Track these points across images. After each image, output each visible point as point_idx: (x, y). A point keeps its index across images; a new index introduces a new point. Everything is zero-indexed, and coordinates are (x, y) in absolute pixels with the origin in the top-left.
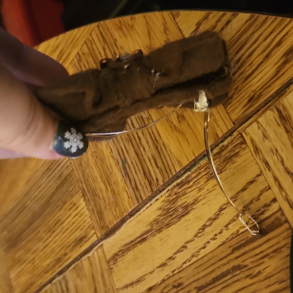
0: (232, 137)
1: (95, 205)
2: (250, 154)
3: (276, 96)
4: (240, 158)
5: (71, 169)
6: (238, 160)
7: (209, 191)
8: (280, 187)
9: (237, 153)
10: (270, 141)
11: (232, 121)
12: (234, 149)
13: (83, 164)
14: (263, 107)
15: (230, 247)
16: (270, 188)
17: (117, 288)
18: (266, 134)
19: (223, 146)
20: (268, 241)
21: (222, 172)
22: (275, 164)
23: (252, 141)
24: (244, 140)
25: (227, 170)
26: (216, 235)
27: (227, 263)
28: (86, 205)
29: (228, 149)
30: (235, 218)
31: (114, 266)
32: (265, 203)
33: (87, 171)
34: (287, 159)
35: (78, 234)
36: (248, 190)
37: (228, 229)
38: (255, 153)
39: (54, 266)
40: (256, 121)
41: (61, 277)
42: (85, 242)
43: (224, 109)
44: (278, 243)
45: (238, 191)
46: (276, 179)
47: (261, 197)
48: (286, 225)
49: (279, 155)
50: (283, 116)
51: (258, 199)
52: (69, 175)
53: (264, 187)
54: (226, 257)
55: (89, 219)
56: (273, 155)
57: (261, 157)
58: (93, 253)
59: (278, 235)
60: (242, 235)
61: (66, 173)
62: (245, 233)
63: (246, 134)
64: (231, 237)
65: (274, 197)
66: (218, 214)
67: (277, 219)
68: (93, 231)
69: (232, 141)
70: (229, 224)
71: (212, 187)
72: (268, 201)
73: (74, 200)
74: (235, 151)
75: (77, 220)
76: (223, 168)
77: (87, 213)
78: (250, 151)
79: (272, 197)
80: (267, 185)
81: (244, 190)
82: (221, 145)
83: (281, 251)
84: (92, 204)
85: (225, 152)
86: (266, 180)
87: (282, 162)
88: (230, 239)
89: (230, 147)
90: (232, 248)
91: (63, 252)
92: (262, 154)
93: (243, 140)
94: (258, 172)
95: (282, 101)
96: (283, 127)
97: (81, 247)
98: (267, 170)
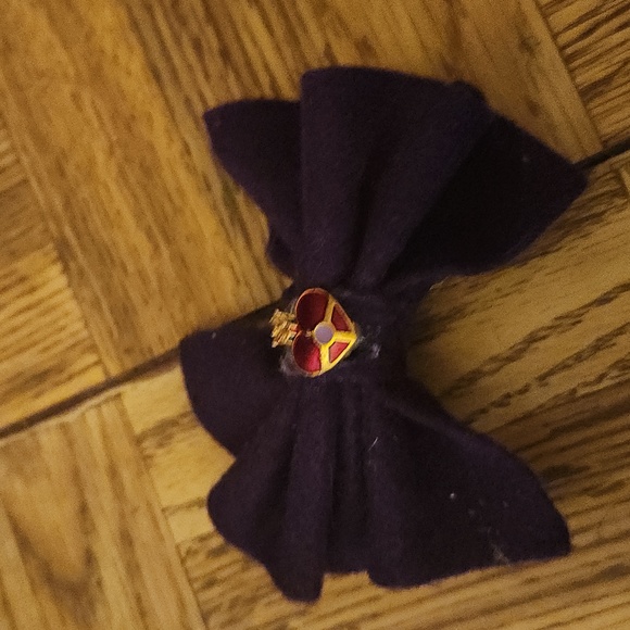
1: (108, 290)
5: (20, 177)
13: (70, 169)
17: (165, 504)
28: (69, 285)
30: (570, 362)
31: (160, 452)
33: (84, 192)
35: (29, 360)
37: (547, 384)
42: (57, 384)
43: (581, 106)
55: (79, 325)
58: (83, 414)
68: (91, 358)
70: (551, 373)
73: (22, 266)
77: (72, 306)
84: (97, 285)
97: (37, 396)
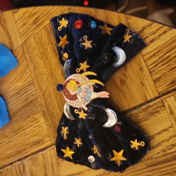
2: (166, 114)
4: (160, 115)
6: (158, 116)
9: (158, 111)
11: (158, 92)
12: (156, 108)
15: (145, 164)
19: (149, 105)
20: (171, 165)
21: (146, 120)
23: (169, 107)
24: (164, 104)
25: (150, 120)
27: (142, 173)
29: (153, 108)
32: (172, 144)
36: (162, 134)
38: (170, 114)
39: (15, 155)
41: (20, 162)
47: (170, 140)
51: (168, 140)
52: (34, 100)
53: (173, 134)
54: (141, 170)
57: (174, 117)
60: (154, 159)
61: (31, 98)
62: (157, 158)
63: (166, 101)
64: (147, 159)
69: (156, 103)
74: (157, 110)
75: (37, 129)
76: (147, 118)
78: (167, 112)
81: (159, 133)
85: (150, 109)
86: (175, 131)
89: (154, 107)
90: (147, 165)
91: (23, 147)
93: (163, 104)
94: (170, 125)
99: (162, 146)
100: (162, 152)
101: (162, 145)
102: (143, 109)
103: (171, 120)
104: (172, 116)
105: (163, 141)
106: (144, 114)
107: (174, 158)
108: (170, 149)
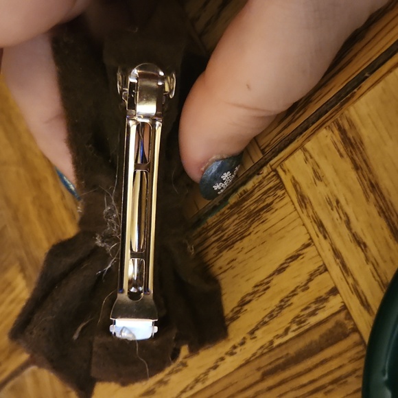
0: (260, 177)
2: (291, 208)
3: (337, 103)
4: (274, 214)
6: (272, 218)
7: (222, 270)
8: (344, 267)
9: (268, 205)
10: (326, 185)
11: (259, 147)
12: (264, 197)
14: (313, 123)
15: (258, 369)
16: (326, 270)
18: (319, 170)
19: (245, 192)
20: (322, 363)
21: (245, 237)
22: (335, 226)
23: (295, 184)
24: (281, 181)
25: (252, 234)
26: (235, 347)
29: (254, 197)
32: (317, 295)
34: (357, 219)
36: (288, 270)
38: (301, 206)
40: (302, 147)
44: (340, 367)
45: (271, 271)
46: (337, 254)
47: (311, 284)
48: (355, 337)
49: (342, 210)
50: (349, 139)
51: (305, 287)
53: (316, 267)
54: (251, 386)
56: (332, 209)
57: (311, 213)
59: (340, 354)
60: (277, 350)
62: (284, 347)
63: (284, 171)
64: (260, 351)
65: (333, 285)
66: (239, 312)
67: (339, 324)
69: (261, 183)
71: (228, 264)
72: (323, 293)
74: (265, 200)
76: (245, 231)
78: (292, 201)
79: (331, 286)
80: (321, 264)
81: (281, 270)
82: (241, 190)
83: (346, 381)
85: (249, 202)
86: (319, 255)
87: (348, 223)
88: (257, 355)
90: (262, 371)
92: (313, 209)
93: (278, 181)
94: (305, 240)
95: (346, 112)
96: (348, 160)
98: (321, 236)
99: (292, 307)
100: (294, 327)
101: (292, 304)
102: (231, 208)
103: (304, 225)
104: (305, 211)
105: (294, 293)
106: (236, 219)
107: (327, 340)
108: (313, 314)
